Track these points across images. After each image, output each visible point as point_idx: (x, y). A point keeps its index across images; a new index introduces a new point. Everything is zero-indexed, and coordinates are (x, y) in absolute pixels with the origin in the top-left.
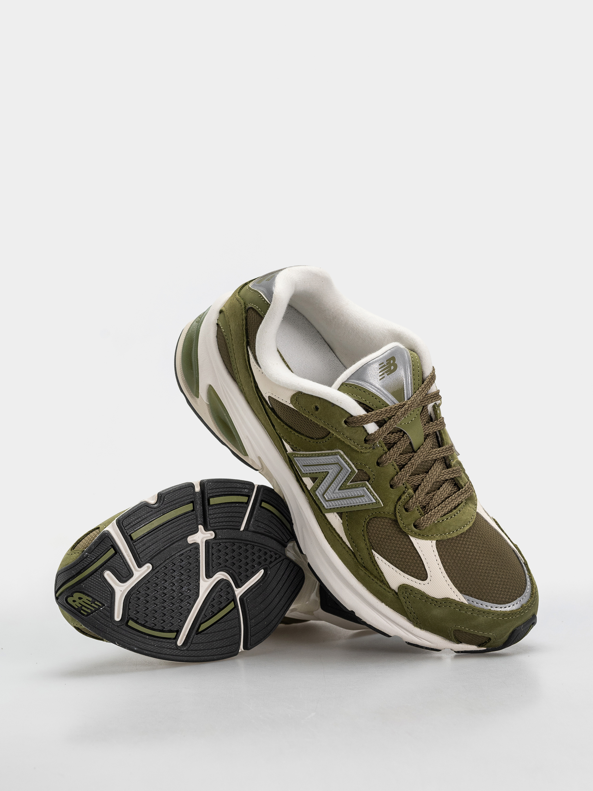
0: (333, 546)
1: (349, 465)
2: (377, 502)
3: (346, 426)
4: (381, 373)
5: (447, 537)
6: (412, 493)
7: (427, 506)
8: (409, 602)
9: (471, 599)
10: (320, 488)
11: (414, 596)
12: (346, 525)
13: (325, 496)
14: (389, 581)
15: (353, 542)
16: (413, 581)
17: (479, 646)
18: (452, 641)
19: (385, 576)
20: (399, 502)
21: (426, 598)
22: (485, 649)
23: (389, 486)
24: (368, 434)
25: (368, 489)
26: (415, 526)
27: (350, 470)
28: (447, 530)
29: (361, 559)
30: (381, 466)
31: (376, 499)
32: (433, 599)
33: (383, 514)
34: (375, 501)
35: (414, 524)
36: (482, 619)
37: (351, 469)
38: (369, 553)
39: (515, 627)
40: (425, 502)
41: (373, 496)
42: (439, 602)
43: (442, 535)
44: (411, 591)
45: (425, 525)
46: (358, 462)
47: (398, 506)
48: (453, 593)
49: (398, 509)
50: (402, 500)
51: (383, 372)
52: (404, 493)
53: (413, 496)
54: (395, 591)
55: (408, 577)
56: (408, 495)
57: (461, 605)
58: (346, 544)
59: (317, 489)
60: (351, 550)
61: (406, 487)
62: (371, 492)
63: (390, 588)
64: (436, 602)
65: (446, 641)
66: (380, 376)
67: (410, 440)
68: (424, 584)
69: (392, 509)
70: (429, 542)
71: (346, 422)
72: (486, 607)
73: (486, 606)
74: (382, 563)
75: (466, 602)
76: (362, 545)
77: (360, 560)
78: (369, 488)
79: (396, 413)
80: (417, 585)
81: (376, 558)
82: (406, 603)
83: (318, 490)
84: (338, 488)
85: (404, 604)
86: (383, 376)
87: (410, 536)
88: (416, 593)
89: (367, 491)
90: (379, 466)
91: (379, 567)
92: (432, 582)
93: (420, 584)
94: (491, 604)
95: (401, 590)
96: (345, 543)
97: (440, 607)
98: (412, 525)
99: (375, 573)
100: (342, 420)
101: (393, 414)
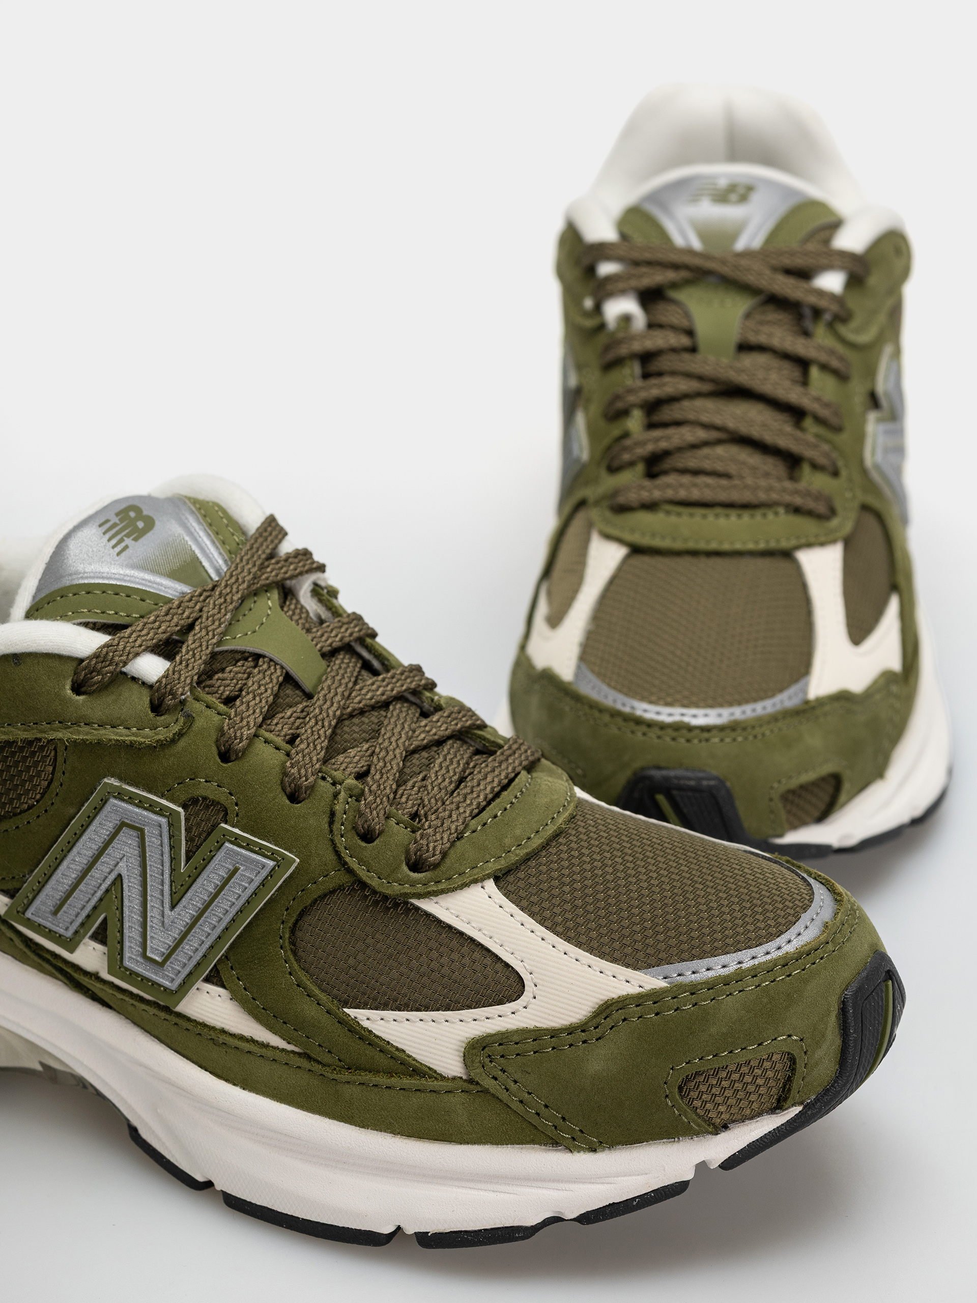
0: (246, 1084)
1: (152, 807)
2: (277, 861)
3: (81, 698)
4: (114, 542)
5: (517, 855)
6: (356, 787)
7: (420, 809)
8: (516, 1082)
9: (672, 970)
10: (127, 944)
11: (518, 1055)
12: (243, 990)
13: (149, 954)
14: (431, 1061)
15: (285, 1023)
16: (493, 1018)
17: (778, 1106)
18: (697, 1134)
19: (414, 1056)
20: (335, 827)
21: (552, 1037)
22: (797, 1109)
23: (287, 802)
24: (151, 687)
25: (237, 840)
26: (415, 867)
27: (164, 821)
28: (507, 841)
29: (329, 1051)
30: (233, 758)
31: (272, 856)
32: (570, 1030)
33: (314, 886)
34: (271, 863)
35: (407, 864)
36: (730, 1004)
37: (164, 816)
38: (339, 1022)
39: (838, 991)
40: (410, 802)
41: (261, 851)
42: (590, 1024)
43: (501, 857)
44: (500, 1044)
45: (439, 848)
46: (170, 781)
47: (337, 839)
48: (613, 982)
49: (346, 849)
50: (340, 816)
51: (119, 537)
52: (336, 795)
53: (363, 791)
54: (461, 1078)
55: (472, 1013)
56: (351, 797)
57: (655, 996)
58: (272, 1047)
59: (121, 953)
60: (293, 1052)
61: (334, 784)
62: (249, 846)
63: (443, 1078)
64: (583, 1031)
65: (681, 1143)
66: (113, 547)
67: (282, 668)
68: (525, 1007)
69: (330, 857)
70: (475, 890)
71: (78, 689)
72: (726, 969)
73: (724, 967)
74: (387, 1025)
75: (662, 984)
76: (310, 1010)
77: (327, 1058)
78: (237, 837)
79: (201, 610)
80: (510, 1021)
81: (366, 1024)
82: (507, 1090)
83: (127, 954)
84: (167, 905)
85: (504, 1095)
86: (123, 545)
87: (415, 902)
88: (517, 1043)
89: (235, 848)
90: (230, 762)
91: (384, 1040)
92: (543, 985)
93: (513, 1013)
94: (734, 955)
95: (473, 1062)
96: (266, 1046)
97: (600, 1038)
98: (405, 868)
99: (383, 1061)
100: (64, 686)
101: (194, 615)
